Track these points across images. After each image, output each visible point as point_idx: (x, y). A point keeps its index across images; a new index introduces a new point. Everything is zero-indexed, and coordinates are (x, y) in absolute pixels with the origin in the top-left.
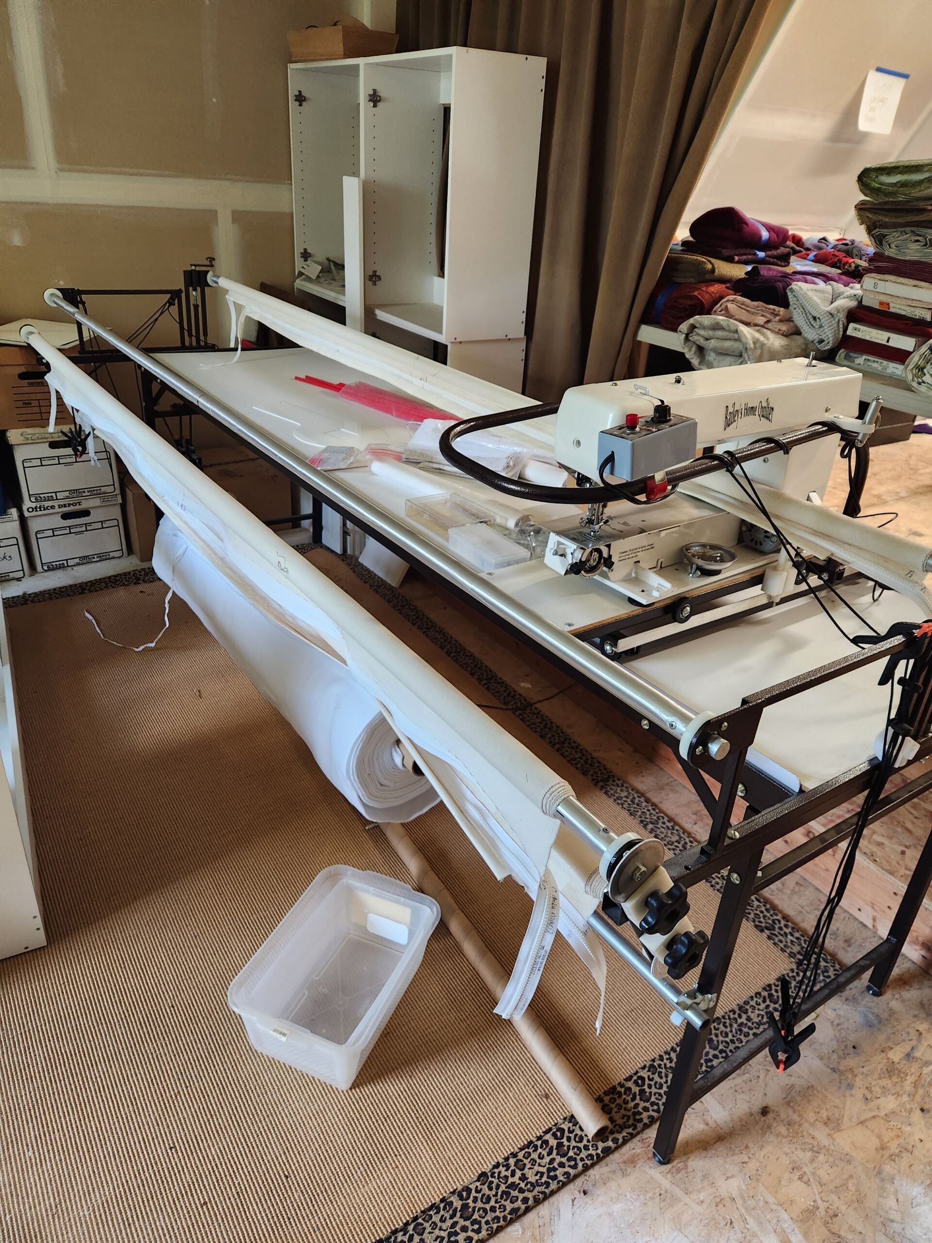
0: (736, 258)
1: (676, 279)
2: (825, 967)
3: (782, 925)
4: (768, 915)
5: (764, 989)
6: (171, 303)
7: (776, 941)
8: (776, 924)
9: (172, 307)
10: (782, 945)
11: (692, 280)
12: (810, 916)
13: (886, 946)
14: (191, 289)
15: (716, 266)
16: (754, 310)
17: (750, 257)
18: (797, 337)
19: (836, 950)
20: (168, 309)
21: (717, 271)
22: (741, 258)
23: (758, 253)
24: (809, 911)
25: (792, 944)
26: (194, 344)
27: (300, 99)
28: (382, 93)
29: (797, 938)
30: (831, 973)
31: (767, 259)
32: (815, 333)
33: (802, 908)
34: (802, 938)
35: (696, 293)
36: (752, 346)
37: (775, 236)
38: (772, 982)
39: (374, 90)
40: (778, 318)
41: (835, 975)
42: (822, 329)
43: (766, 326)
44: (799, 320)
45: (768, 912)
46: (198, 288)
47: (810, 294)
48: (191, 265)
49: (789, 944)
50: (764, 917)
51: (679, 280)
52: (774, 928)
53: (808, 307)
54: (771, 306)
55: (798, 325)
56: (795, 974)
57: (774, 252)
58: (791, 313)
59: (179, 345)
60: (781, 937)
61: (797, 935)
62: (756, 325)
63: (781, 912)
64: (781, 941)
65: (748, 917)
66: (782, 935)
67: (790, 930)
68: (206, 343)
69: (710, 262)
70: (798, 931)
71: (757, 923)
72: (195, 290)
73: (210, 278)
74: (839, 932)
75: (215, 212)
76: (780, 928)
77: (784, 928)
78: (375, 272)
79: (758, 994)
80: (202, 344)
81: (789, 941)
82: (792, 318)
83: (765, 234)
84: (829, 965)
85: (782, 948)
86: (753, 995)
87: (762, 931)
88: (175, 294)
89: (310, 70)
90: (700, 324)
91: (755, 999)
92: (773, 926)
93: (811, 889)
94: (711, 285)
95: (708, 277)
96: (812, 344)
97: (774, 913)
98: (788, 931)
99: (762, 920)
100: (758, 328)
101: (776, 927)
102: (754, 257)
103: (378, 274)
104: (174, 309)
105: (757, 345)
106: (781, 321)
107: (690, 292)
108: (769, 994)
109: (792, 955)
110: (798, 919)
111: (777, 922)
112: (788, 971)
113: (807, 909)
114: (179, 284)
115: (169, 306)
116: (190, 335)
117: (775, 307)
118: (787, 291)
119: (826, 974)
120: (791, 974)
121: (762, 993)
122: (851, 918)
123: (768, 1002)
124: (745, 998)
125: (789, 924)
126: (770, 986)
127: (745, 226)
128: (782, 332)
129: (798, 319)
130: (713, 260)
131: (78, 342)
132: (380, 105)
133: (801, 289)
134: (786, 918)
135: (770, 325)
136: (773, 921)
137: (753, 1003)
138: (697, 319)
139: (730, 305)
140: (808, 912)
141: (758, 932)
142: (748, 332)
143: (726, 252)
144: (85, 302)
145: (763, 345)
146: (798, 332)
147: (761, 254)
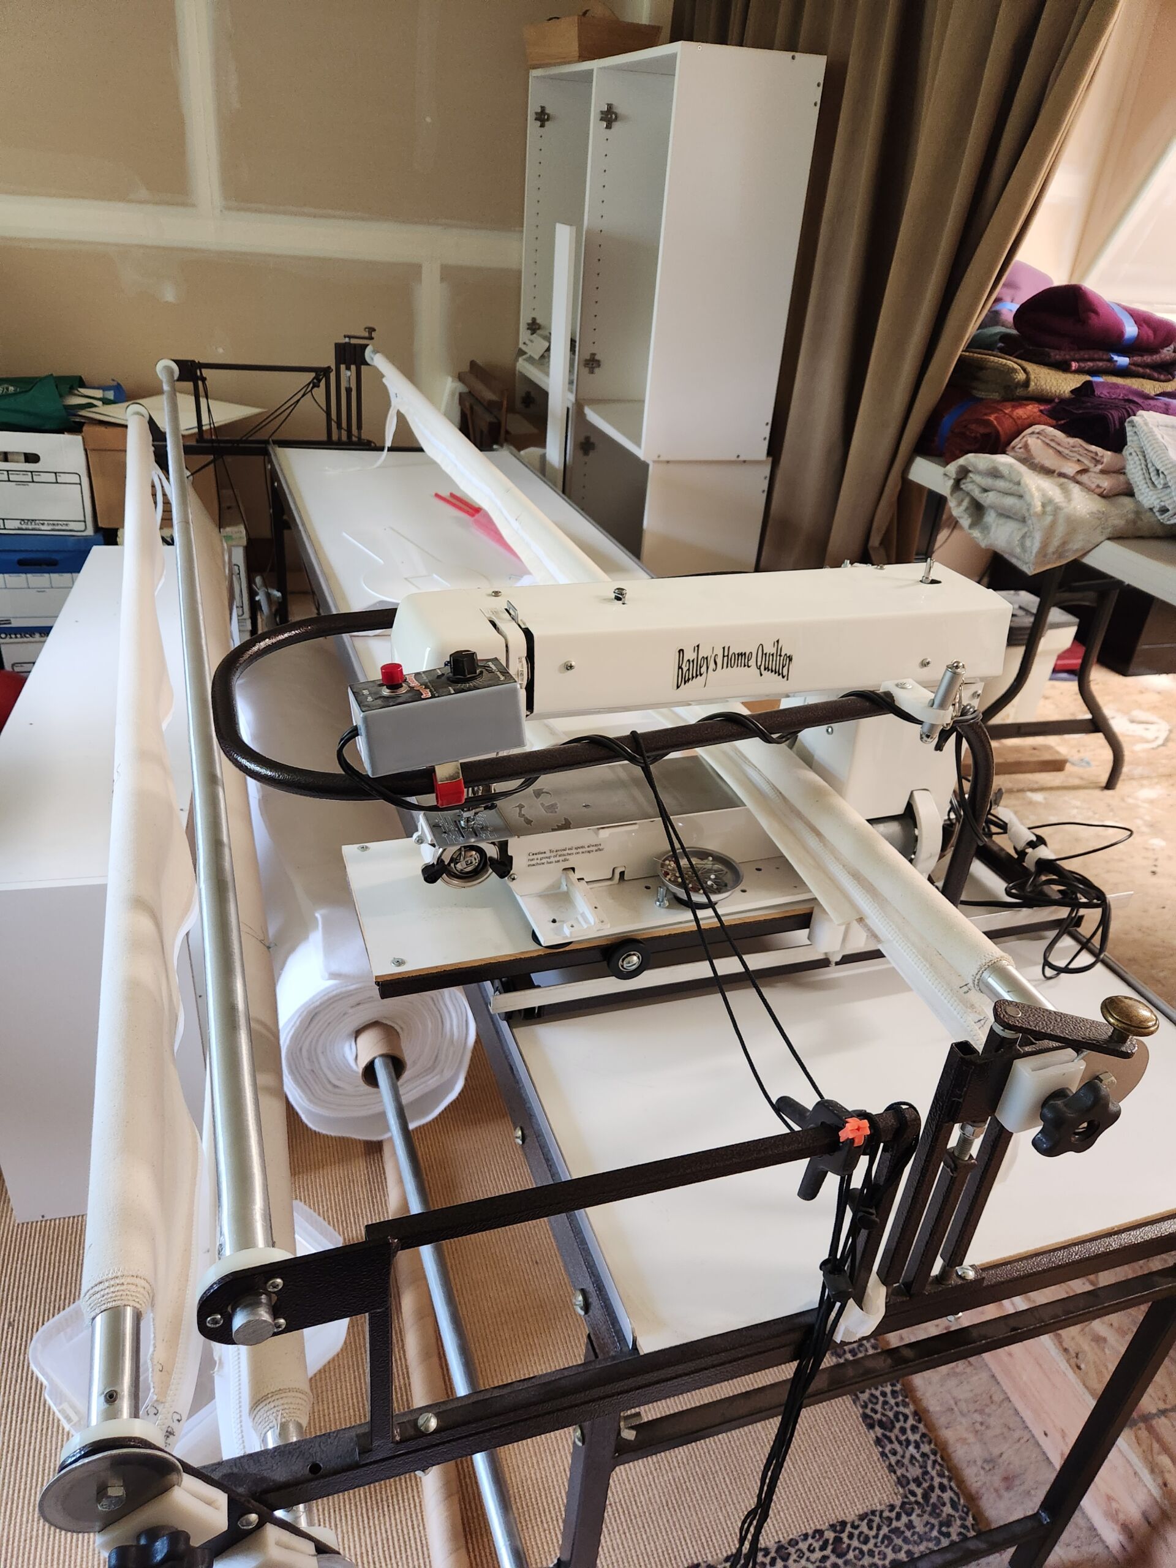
0: (1074, 365)
1: (975, 392)
2: (949, 1515)
3: (908, 1425)
4: (892, 1401)
5: (832, 1527)
6: (315, 384)
7: (887, 1451)
8: (898, 1421)
9: (315, 389)
10: (893, 1460)
11: (996, 396)
12: (964, 1421)
13: (1029, 1525)
14: (343, 367)
15: (1032, 377)
16: (1067, 452)
17: (1100, 364)
18: (1126, 500)
19: (983, 1490)
20: (311, 391)
21: (1032, 384)
22: (1082, 365)
23: (1116, 358)
24: (965, 1410)
25: (911, 1462)
26: (344, 438)
27: (543, 117)
28: (620, 108)
29: (924, 1455)
30: (954, 1530)
31: (1133, 368)
32: (1154, 497)
33: (956, 1403)
34: (932, 1457)
35: (992, 418)
36: (1039, 509)
37: (1150, 333)
38: (849, 1519)
39: (608, 105)
40: (1100, 467)
41: (960, 1534)
42: (1168, 491)
43: (1079, 478)
44: (1135, 473)
45: (894, 1397)
46: (353, 367)
47: (1158, 433)
48: (345, 337)
49: (906, 1461)
50: (885, 1403)
51: (981, 395)
52: (894, 1427)
53: (1150, 454)
54: (1093, 448)
55: (1132, 481)
56: (893, 1515)
57: (1148, 359)
58: (1124, 460)
59: (324, 438)
60: (897, 1446)
61: (926, 1448)
62: (1062, 475)
63: (916, 1401)
64: (894, 1453)
65: (858, 1398)
66: (900, 1443)
67: (917, 1437)
68: (359, 438)
69: (1025, 370)
70: (930, 1443)
71: (868, 1411)
72: (348, 368)
73: (368, 352)
74: (1001, 1460)
75: (420, 266)
76: (903, 1430)
77: (909, 1432)
78: (593, 355)
79: (819, 1533)
80: (354, 439)
81: (908, 1455)
82: (1124, 468)
83: (1131, 330)
84: (957, 1515)
85: (890, 1465)
86: (810, 1532)
87: (871, 1426)
88: (322, 373)
89: (552, 78)
90: (974, 467)
91: (810, 1540)
92: (892, 1422)
93: (984, 1375)
94: (1021, 406)
95: (1020, 392)
96: (1149, 514)
97: (903, 1401)
98: (914, 1437)
99: (878, 1407)
100: (1063, 480)
101: (898, 1425)
102: (1109, 364)
103: (597, 357)
104: (320, 392)
105: (1049, 509)
106: (1102, 472)
107: (986, 414)
108: (835, 1538)
109: (902, 1482)
110: (941, 1421)
111: (901, 1418)
112: (883, 1507)
113: (963, 1406)
114: (328, 360)
115: (312, 388)
116: (339, 426)
117: (1099, 450)
118: (1126, 424)
119: (944, 1529)
120: (886, 1514)
121: (826, 1533)
122: (1032, 1441)
123: (828, 1552)
124: (794, 1534)
125: (921, 1426)
126: (843, 1524)
127: (1092, 315)
128: (1099, 491)
129: (1133, 471)
130: (1030, 367)
131: (196, 430)
132: (616, 126)
133: (1146, 424)
134: (920, 1415)
135: (1084, 478)
136: (897, 1414)
137: (803, 1546)
138: (971, 459)
139: (1032, 442)
140: (961, 1413)
141: (863, 1428)
142: (1038, 489)
143: (1057, 356)
144: (205, 379)
145: (1057, 509)
146: (1130, 493)
147: (1122, 361)
